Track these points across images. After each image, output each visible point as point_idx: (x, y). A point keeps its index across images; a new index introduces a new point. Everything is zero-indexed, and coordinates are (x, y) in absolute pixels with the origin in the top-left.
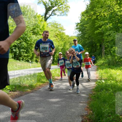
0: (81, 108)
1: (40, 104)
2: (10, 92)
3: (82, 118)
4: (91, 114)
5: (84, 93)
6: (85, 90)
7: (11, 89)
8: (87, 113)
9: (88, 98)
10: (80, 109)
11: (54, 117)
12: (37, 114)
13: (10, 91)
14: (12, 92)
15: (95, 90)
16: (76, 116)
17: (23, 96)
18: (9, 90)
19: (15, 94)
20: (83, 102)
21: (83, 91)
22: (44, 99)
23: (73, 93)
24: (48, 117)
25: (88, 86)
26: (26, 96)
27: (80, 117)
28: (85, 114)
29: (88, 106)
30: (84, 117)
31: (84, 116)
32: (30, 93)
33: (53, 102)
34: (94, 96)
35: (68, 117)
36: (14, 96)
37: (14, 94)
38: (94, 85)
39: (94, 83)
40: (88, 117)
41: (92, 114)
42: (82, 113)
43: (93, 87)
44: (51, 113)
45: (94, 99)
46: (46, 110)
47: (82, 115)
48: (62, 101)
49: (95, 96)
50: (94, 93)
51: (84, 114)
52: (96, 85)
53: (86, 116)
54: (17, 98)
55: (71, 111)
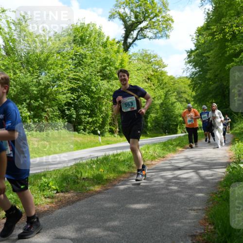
0: (192, 221)
1: (112, 215)
2: (58, 194)
3: (192, 240)
4: (212, 232)
5: (200, 191)
6: (203, 185)
7: (58, 189)
8: (203, 231)
9: (208, 201)
10: (189, 223)
11: (138, 239)
12: (106, 233)
13: (57, 192)
14: (62, 194)
15: (224, 185)
16: (181, 237)
17: (82, 201)
18: (55, 190)
19: (67, 198)
20: (197, 209)
21: (200, 187)
22: (120, 206)
23: (178, 191)
24: (126, 240)
25: (211, 176)
26: (87, 201)
27: (188, 238)
28: (199, 231)
29: (207, 217)
30: (197, 238)
31: (197, 236)
32: (95, 195)
33: (138, 209)
34: (219, 196)
35: (164, 238)
36: (64, 202)
37: (65, 197)
38: (223, 174)
39: (224, 170)
40: (205, 238)
41: (214, 233)
42: (193, 230)
43: (221, 178)
44: (133, 232)
45: (220, 202)
46: (122, 227)
47: (192, 234)
48: (155, 208)
49: (221, 196)
50: (221, 190)
51: (197, 232)
52: (228, 173)
53: (200, 236)
54: (70, 205)
55: (173, 226)
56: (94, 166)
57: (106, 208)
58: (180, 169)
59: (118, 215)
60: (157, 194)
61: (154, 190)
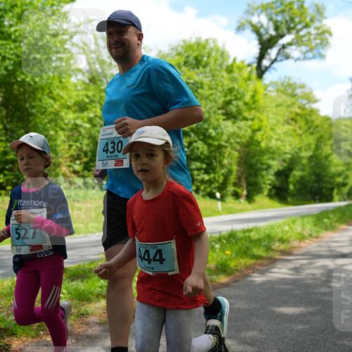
1: (249, 320)
12: (242, 348)
22: (259, 307)
32: (220, 288)
33: (286, 315)
44: (282, 348)
46: (265, 338)
48: (312, 314)
55: (343, 345)
56: (217, 246)
57: (238, 309)
58: (344, 256)
59: (258, 321)
60: (313, 293)
61: (308, 286)
